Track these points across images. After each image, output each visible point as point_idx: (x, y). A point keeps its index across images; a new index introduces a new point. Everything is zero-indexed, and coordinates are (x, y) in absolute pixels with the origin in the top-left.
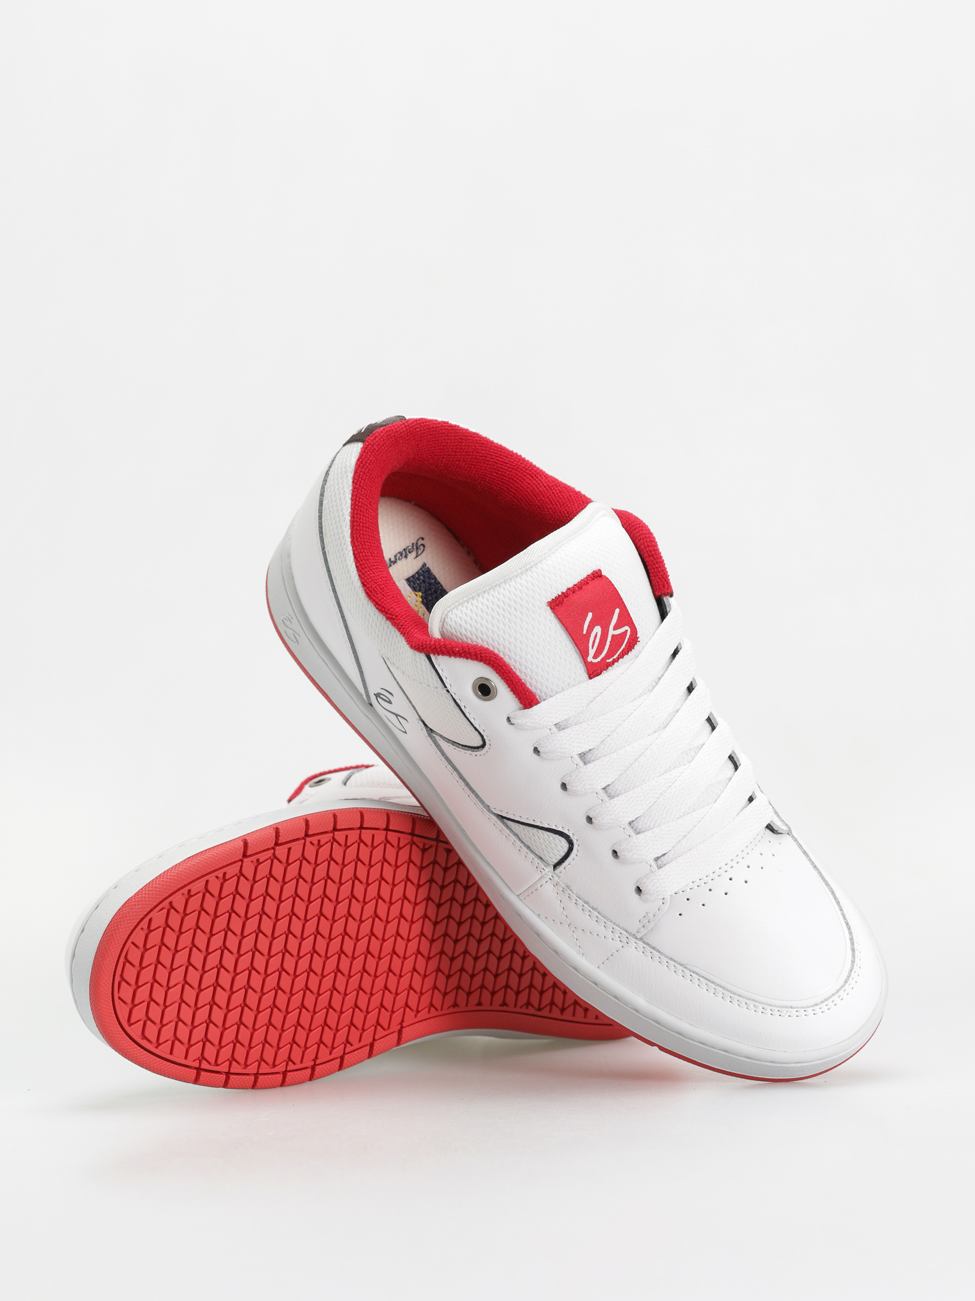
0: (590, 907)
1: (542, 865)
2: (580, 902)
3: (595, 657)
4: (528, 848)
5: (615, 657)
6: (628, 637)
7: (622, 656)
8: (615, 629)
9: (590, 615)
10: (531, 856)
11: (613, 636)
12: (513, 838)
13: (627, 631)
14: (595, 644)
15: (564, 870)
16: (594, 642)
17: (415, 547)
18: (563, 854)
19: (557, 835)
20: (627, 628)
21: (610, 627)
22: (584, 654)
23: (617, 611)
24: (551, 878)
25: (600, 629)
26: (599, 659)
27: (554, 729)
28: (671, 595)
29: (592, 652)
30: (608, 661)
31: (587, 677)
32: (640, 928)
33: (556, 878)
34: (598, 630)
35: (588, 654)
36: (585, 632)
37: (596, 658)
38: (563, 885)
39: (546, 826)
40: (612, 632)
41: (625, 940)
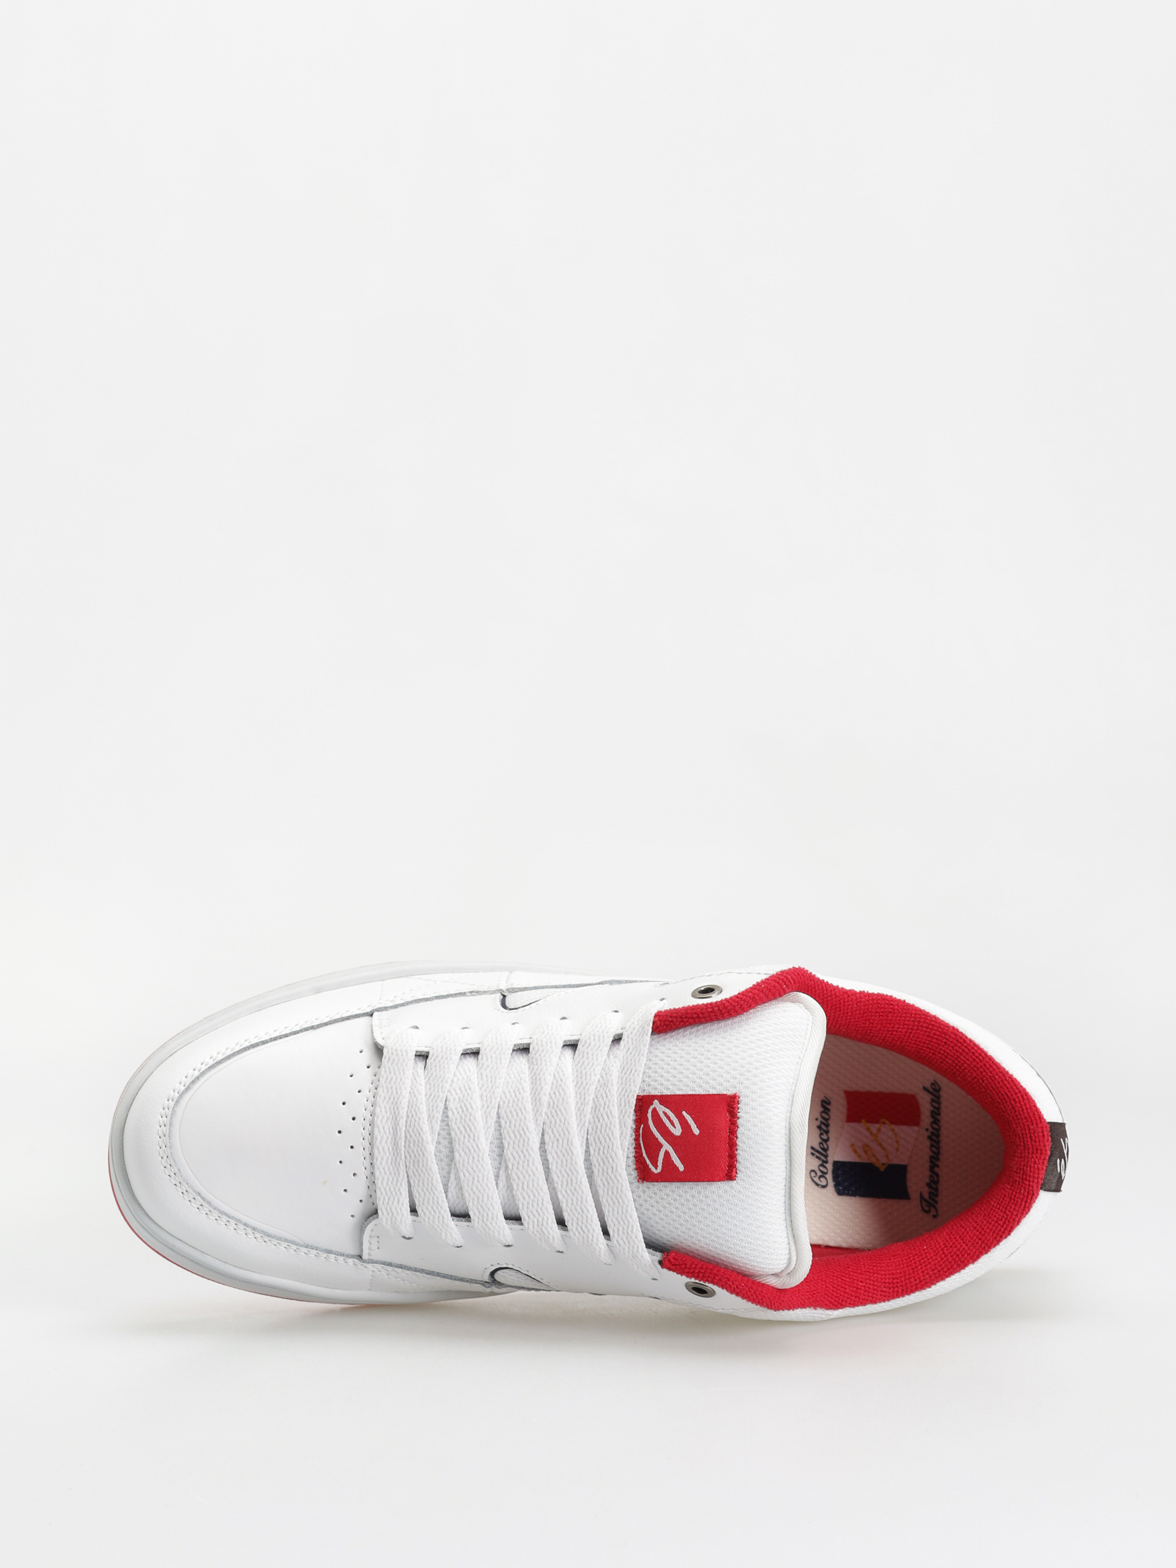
3: (655, 1110)
5: (641, 1138)
6: (651, 1166)
7: (637, 1148)
8: (667, 1153)
9: (696, 1132)
11: (661, 1146)
13: (656, 1168)
14: (665, 1118)
16: (668, 1118)
17: (931, 1202)
20: (659, 1169)
21: (671, 1148)
22: (665, 1100)
23: (681, 1168)
25: (676, 1135)
26: (649, 1115)
28: (660, 1263)
29: (661, 1109)
30: (642, 1126)
34: (677, 1131)
35: (663, 1104)
36: (684, 1113)
37: (652, 1111)
40: (666, 1147)
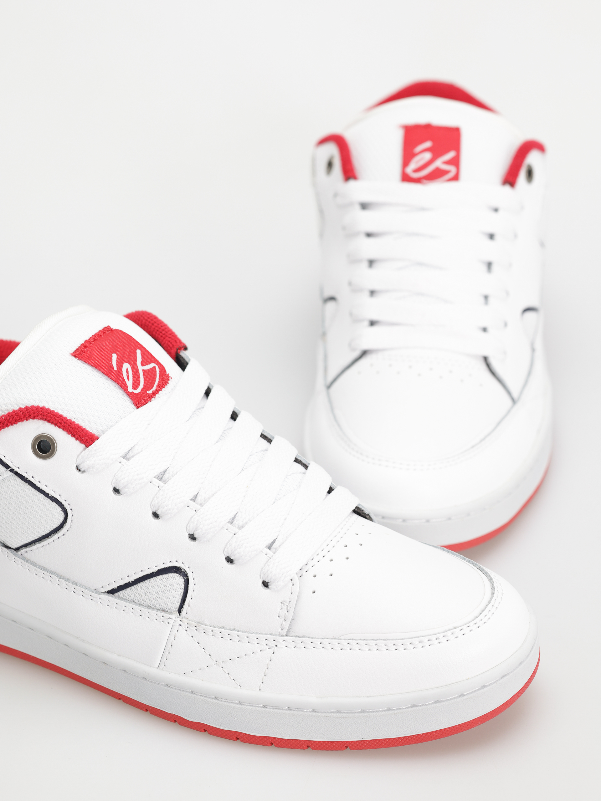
0: (228, 630)
1: (167, 615)
2: (217, 631)
3: (134, 388)
4: (148, 607)
5: (154, 389)
6: (158, 372)
7: (159, 389)
8: (143, 364)
9: (114, 356)
10: (154, 612)
11: (144, 371)
12: (130, 606)
13: (155, 367)
14: (130, 378)
15: (189, 608)
16: (128, 377)
18: (181, 592)
19: (168, 574)
20: (153, 365)
21: (138, 365)
22: (124, 387)
23: (138, 352)
24: (181, 623)
25: (129, 366)
26: (139, 391)
27: (124, 461)
28: (186, 348)
29: (130, 384)
30: (148, 392)
31: (135, 408)
32: (282, 623)
33: (184, 620)
34: (127, 367)
35: (127, 386)
36: (115, 369)
37: (138, 388)
38: (194, 623)
39: (155, 570)
40: (141, 368)
41: (272, 644)
